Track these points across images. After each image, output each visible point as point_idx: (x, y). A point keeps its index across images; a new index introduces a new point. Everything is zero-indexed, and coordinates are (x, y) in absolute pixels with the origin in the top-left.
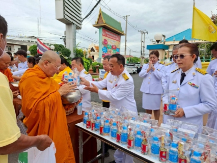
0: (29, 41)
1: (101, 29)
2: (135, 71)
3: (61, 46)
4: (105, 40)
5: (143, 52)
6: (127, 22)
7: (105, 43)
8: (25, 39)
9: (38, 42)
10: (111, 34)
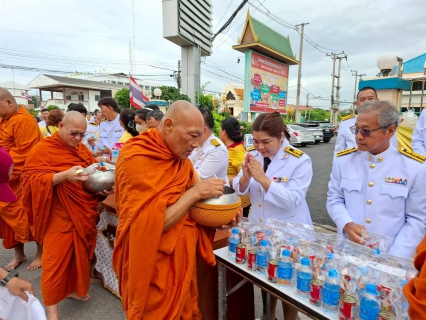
0: (114, 82)
1: (250, 53)
2: (318, 137)
3: (172, 90)
4: (256, 75)
5: (335, 99)
6: (302, 37)
7: (257, 81)
8: (107, 79)
9: (132, 84)
10: (269, 63)
